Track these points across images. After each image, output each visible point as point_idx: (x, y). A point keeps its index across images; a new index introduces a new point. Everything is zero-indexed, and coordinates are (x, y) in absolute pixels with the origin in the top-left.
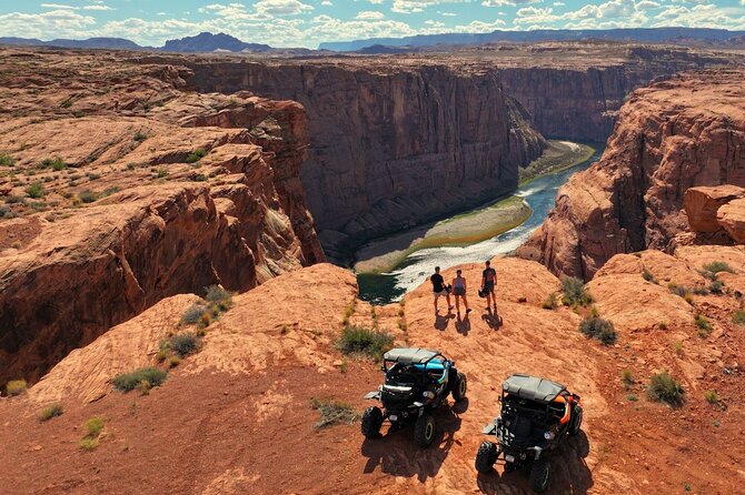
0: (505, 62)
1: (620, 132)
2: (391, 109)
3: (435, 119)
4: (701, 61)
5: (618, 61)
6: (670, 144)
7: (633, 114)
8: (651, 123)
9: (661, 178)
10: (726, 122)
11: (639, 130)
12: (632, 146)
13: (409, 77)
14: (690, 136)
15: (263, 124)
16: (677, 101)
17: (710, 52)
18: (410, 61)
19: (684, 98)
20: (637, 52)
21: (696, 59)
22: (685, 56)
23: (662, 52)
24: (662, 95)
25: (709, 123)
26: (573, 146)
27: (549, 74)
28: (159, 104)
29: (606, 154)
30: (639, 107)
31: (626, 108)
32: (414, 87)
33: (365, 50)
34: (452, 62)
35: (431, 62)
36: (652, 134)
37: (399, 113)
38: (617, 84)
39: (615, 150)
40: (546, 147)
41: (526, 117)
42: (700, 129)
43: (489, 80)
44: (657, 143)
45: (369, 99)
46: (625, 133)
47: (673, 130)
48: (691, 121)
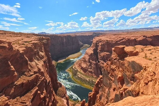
0: (78, 35)
1: (93, 43)
2: (63, 40)
3: (69, 42)
4: (102, 34)
5: (92, 34)
6: (100, 44)
7: (95, 40)
8: (97, 41)
9: (99, 48)
10: (107, 40)
11: (96, 42)
12: (95, 44)
13: (66, 36)
14: (103, 42)
15: (44, 40)
16: (100, 38)
17: (103, 33)
18: (66, 35)
19: (101, 38)
20: (94, 33)
21: (101, 34)
22: (100, 33)
23: (97, 33)
24: (98, 38)
25: (105, 41)
26: (87, 45)
27: (83, 36)
28: (31, 37)
29: (92, 46)
30: (95, 39)
31: (94, 40)
32: (66, 38)
33: (61, 34)
34: (71, 35)
35: (68, 35)
36: (98, 43)
37: (64, 41)
38: (92, 37)
39: (93, 45)
40: (84, 45)
41: (81, 41)
42: (104, 42)
43: (76, 37)
44: (98, 44)
45: (61, 39)
46: (94, 43)
47: (100, 42)
48: (102, 41)
